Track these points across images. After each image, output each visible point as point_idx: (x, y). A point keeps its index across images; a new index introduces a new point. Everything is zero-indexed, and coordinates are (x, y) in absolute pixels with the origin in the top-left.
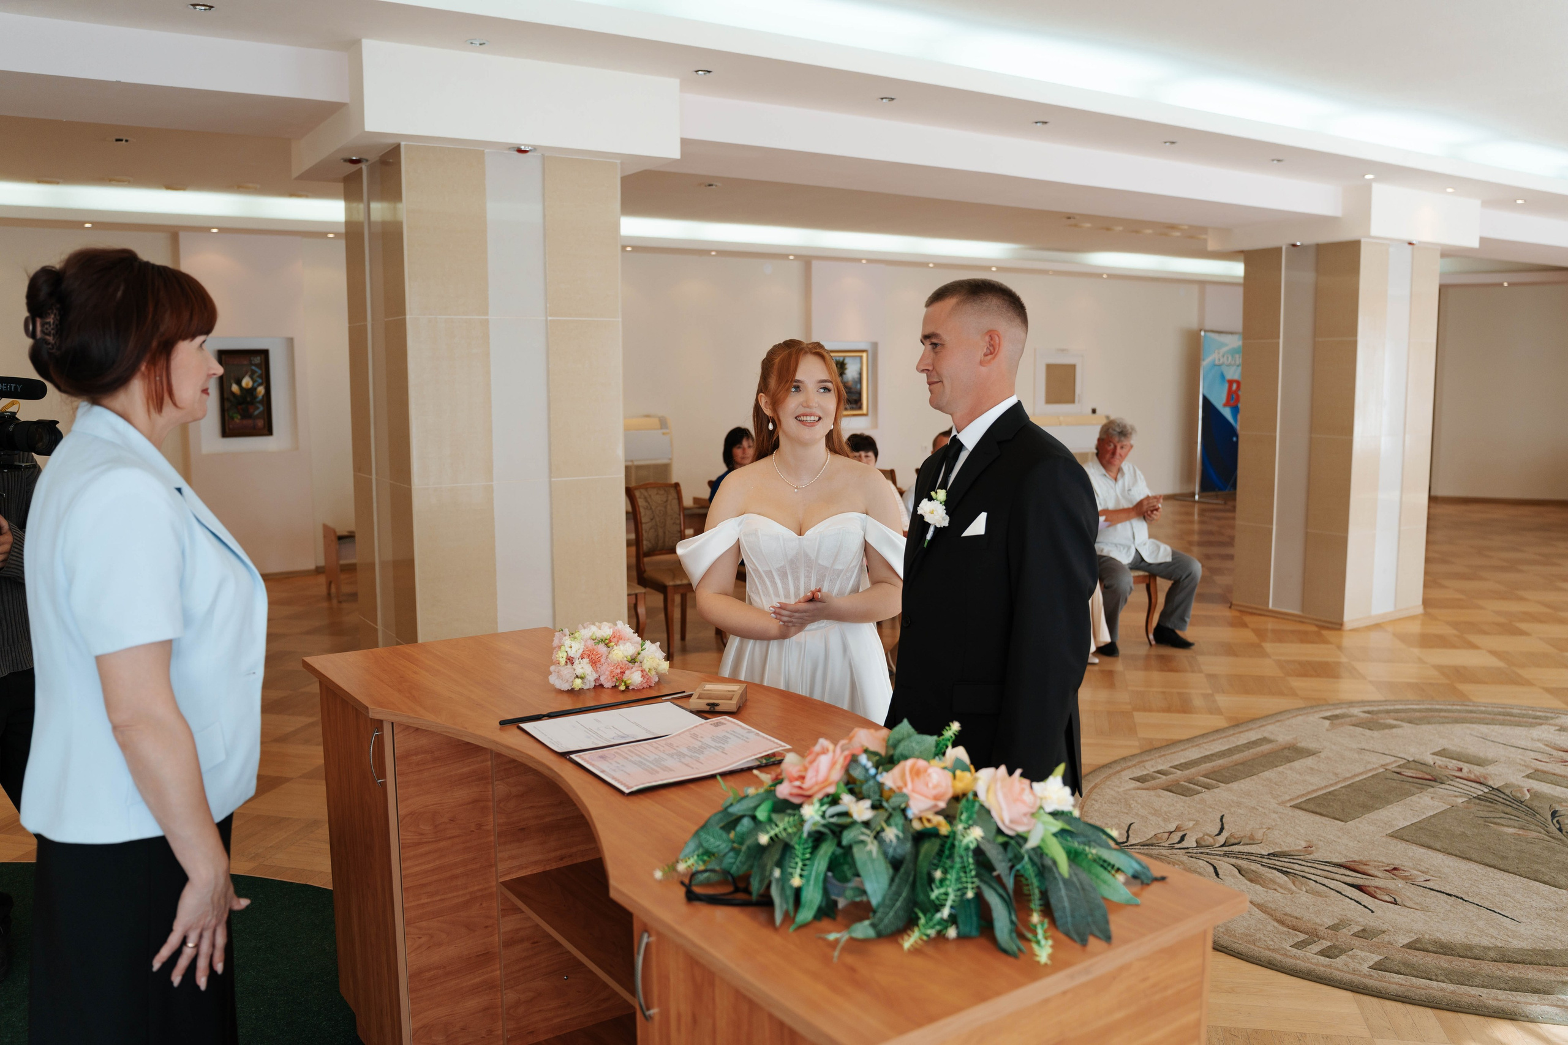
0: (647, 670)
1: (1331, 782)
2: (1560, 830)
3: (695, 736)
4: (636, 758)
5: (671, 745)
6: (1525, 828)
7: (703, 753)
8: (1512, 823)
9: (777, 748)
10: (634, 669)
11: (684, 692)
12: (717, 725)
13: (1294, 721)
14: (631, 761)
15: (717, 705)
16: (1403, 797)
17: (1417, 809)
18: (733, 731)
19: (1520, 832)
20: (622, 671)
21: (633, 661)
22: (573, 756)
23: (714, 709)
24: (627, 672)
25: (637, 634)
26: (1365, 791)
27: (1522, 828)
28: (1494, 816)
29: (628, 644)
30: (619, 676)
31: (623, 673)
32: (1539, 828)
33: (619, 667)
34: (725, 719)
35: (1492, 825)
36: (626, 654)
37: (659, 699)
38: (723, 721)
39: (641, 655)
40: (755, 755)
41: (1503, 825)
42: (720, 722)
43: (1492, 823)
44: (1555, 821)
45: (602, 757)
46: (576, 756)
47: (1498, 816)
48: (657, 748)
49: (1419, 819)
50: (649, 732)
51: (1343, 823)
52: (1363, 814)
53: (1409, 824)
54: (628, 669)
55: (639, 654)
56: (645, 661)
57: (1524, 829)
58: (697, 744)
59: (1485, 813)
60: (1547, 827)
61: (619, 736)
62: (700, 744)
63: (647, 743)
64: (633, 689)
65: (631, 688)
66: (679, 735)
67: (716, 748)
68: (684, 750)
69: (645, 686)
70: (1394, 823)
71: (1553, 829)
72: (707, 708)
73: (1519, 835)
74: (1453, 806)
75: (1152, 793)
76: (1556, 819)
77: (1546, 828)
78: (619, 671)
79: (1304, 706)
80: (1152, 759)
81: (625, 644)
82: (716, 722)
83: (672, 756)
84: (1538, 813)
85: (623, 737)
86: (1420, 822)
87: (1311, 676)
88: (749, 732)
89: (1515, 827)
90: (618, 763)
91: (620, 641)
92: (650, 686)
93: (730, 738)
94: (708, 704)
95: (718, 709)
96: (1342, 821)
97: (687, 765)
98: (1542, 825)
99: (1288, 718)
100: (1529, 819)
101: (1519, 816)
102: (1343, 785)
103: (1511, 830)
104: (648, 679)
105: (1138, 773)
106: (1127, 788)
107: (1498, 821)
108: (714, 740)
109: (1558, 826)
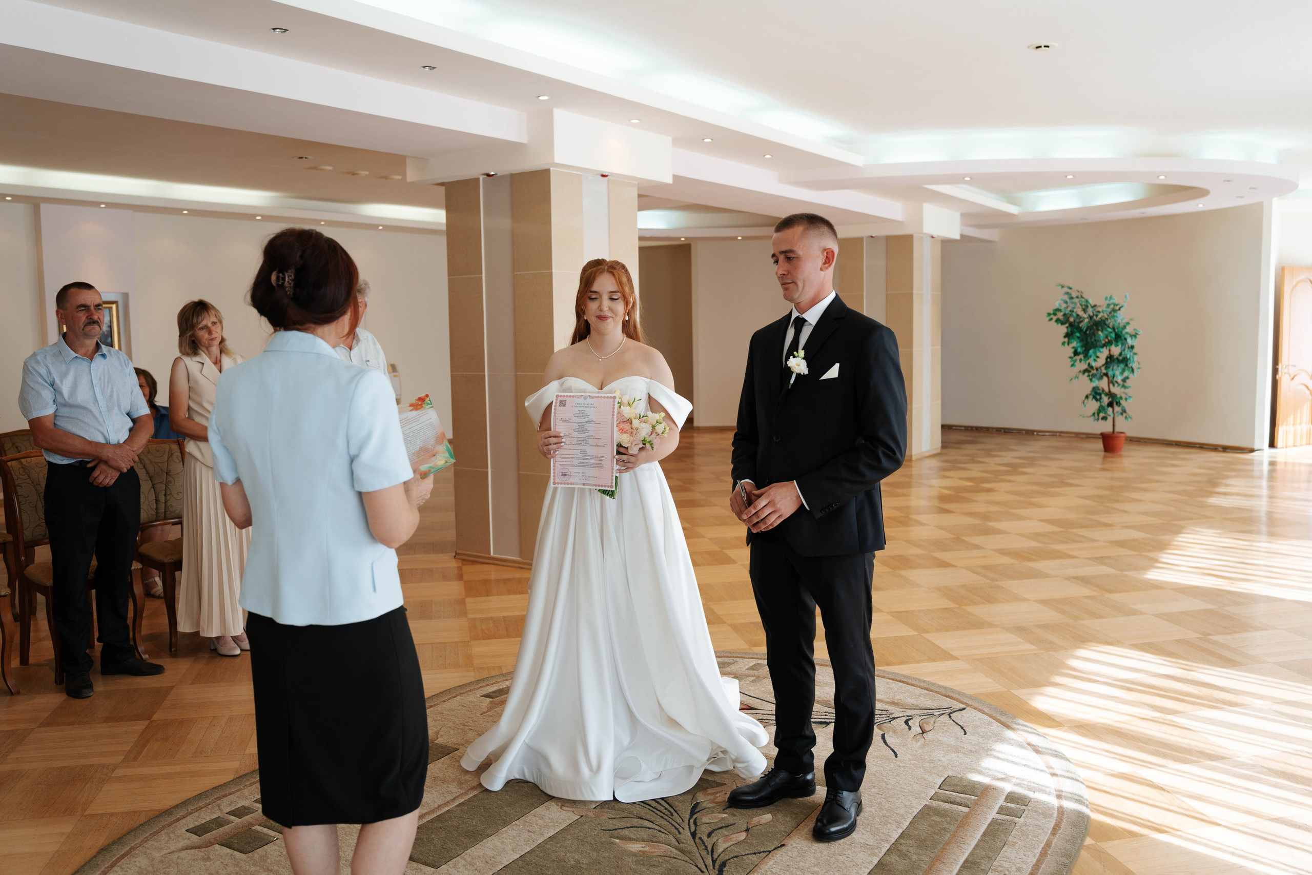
1: (449, 798)
2: (694, 835)
6: (654, 839)
8: (644, 834)
13: (448, 705)
16: (527, 811)
17: (537, 828)
19: (647, 849)
26: (484, 808)
27: (651, 840)
28: (625, 825)
32: (671, 837)
35: (617, 841)
41: (630, 839)
43: (618, 838)
44: (692, 821)
47: (628, 825)
49: (533, 846)
51: (433, 869)
52: (466, 849)
53: (518, 856)
57: (652, 841)
59: (615, 822)
60: (680, 833)
70: (499, 859)
71: (687, 834)
73: (644, 852)
74: (582, 816)
75: (200, 853)
76: (695, 816)
77: (678, 836)
79: (472, 679)
80: (239, 790)
84: (676, 811)
86: (532, 851)
87: (500, 637)
89: (643, 840)
96: (433, 867)
98: (676, 831)
99: (444, 701)
100: (664, 823)
101: (652, 819)
102: (462, 800)
103: (635, 847)
105: (206, 816)
106: (173, 848)
107: (626, 832)
109: (693, 829)
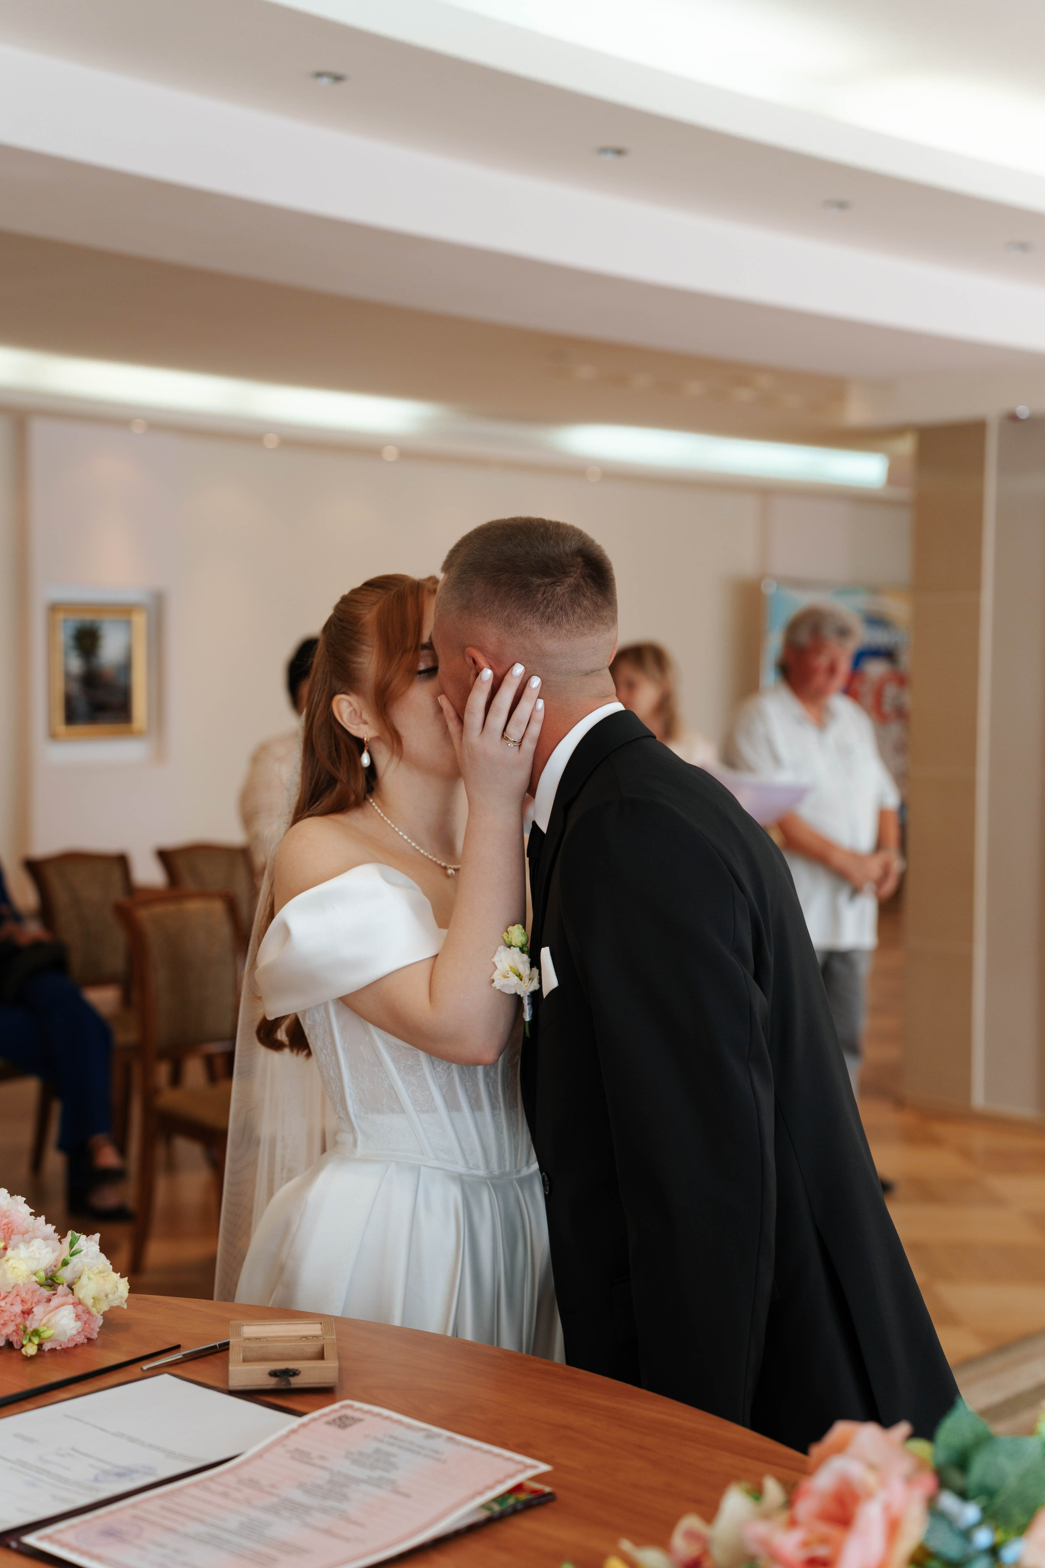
0: (89, 1302)
3: (302, 1456)
4: (192, 1528)
5: (253, 1483)
7: (344, 1497)
9: (521, 1471)
10: (55, 1301)
11: (177, 1347)
12: (343, 1422)
14: (186, 1536)
15: (295, 1373)
18: (391, 1437)
20: (26, 1307)
21: (51, 1282)
22: (31, 1540)
23: (289, 1383)
24: (38, 1310)
25: (42, 1219)
29: (37, 1243)
30: (19, 1320)
31: (27, 1313)
33: (18, 1299)
34: (351, 1407)
36: (34, 1266)
37: (135, 1370)
38: (349, 1412)
39: (69, 1266)
40: (480, 1493)
42: (346, 1417)
45: (111, 1533)
46: (41, 1539)
48: (225, 1495)
50: (171, 1455)
54: (38, 1302)
55: (65, 1263)
56: (84, 1280)
58: (321, 1477)
61: (106, 1473)
62: (326, 1475)
63: (196, 1485)
64: (53, 1350)
65: (47, 1347)
66: (259, 1455)
67: (378, 1483)
68: (298, 1496)
69: (81, 1339)
72: (271, 1383)
78: (18, 1308)
81: (28, 1242)
82: (334, 1416)
83: (274, 1510)
85: (120, 1475)
88: (430, 1436)
90: (161, 1545)
91: (15, 1238)
92: (89, 1339)
93: (394, 1455)
94: (274, 1374)
95: (296, 1382)
97: (328, 1532)
104: (85, 1323)
108: (355, 1462)
